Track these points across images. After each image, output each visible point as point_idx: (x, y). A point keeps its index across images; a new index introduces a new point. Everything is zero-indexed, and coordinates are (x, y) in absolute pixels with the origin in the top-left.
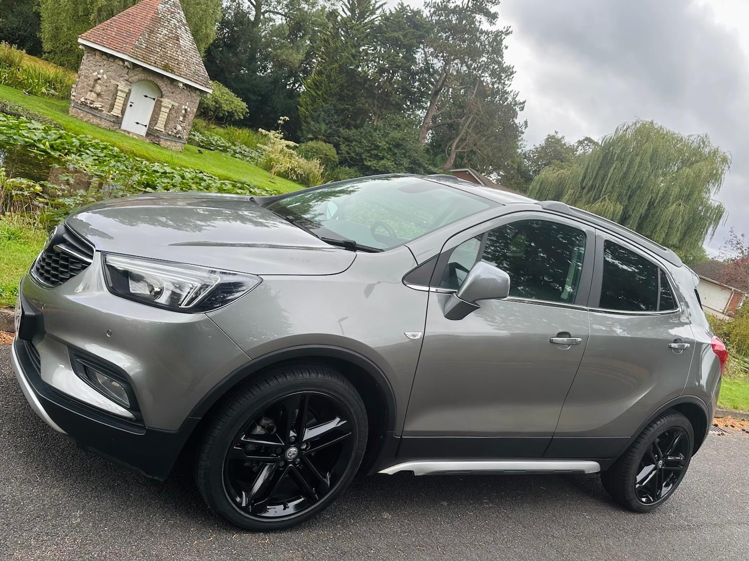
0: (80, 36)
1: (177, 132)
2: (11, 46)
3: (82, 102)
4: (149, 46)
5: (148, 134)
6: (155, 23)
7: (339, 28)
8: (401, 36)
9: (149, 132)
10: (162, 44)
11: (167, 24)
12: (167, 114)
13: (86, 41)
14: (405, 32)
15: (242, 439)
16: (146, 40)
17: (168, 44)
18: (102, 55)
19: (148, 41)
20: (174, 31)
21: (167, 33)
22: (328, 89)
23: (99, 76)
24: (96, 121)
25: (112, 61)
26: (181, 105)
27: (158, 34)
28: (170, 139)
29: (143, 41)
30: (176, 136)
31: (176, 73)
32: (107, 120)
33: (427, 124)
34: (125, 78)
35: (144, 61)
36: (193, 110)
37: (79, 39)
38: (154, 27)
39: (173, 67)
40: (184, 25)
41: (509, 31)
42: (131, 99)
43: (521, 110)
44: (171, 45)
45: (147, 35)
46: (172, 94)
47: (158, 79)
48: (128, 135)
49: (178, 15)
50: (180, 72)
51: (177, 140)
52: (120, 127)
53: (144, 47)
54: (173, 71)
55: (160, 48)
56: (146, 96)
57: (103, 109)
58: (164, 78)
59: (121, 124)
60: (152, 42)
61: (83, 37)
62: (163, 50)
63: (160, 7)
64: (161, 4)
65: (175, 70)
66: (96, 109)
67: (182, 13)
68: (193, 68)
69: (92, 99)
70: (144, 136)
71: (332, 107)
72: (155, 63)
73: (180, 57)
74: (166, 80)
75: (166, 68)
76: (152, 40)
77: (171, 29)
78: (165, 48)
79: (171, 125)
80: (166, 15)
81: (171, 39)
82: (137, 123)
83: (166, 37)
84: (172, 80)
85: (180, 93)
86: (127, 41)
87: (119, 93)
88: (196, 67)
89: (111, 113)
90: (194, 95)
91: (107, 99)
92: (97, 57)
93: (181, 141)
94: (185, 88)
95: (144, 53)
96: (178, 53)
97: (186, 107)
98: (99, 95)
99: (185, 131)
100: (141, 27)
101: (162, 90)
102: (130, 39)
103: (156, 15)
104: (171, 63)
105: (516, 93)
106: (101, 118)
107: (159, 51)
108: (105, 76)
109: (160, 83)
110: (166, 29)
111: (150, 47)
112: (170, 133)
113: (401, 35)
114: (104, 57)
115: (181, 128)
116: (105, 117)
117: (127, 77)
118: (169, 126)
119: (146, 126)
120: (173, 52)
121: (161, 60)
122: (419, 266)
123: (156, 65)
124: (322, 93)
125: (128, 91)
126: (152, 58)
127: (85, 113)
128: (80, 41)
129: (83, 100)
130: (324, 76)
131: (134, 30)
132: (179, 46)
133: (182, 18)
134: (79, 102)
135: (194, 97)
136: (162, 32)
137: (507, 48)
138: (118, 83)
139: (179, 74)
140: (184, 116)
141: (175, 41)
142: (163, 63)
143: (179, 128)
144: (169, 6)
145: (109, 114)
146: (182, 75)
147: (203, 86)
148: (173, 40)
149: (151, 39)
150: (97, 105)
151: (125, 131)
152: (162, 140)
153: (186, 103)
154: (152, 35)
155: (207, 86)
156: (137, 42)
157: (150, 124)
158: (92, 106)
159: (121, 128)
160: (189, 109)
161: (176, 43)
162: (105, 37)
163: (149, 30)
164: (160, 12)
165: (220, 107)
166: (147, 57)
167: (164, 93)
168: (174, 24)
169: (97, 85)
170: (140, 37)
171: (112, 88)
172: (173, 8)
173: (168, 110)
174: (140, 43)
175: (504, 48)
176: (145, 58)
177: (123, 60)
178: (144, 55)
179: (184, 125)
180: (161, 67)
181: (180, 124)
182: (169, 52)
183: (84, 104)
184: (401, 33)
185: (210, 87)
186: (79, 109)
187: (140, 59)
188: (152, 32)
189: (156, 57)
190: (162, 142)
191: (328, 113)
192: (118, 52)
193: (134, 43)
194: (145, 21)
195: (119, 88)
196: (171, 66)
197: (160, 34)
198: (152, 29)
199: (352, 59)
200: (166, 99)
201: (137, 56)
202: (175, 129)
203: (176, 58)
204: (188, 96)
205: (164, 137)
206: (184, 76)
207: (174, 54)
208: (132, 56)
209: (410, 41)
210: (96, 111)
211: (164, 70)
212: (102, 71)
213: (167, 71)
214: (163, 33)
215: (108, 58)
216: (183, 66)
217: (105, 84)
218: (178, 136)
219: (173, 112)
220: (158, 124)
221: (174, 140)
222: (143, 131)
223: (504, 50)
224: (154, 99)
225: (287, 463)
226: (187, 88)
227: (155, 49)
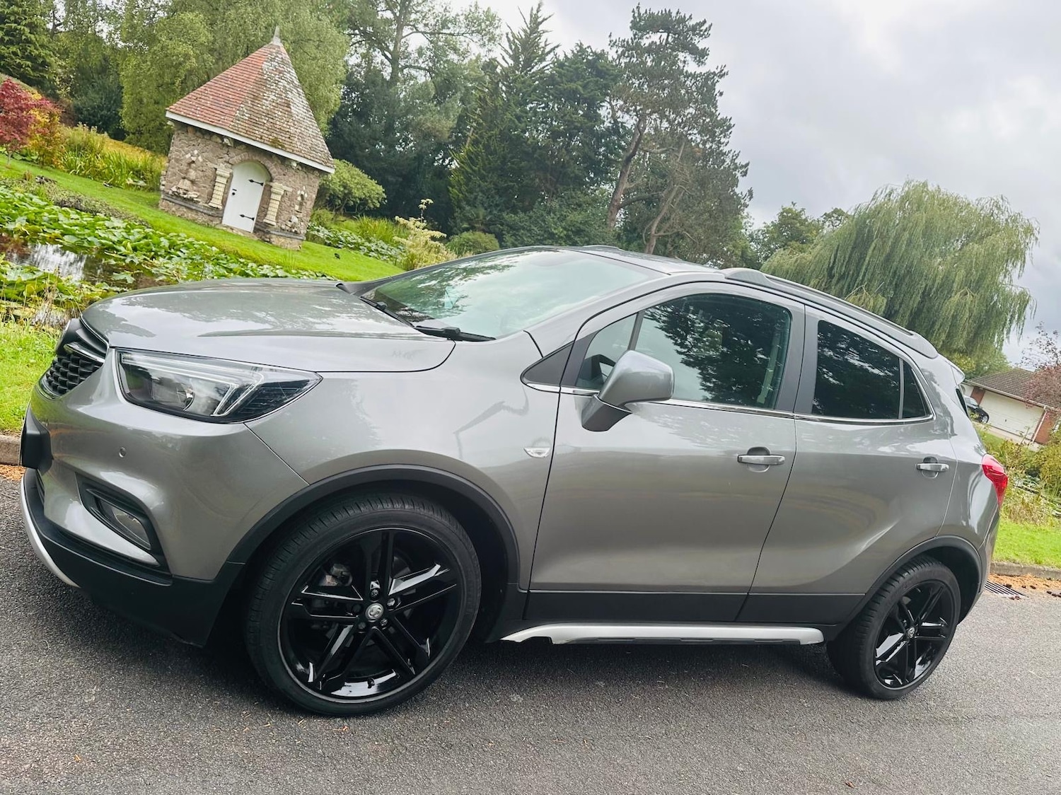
0: (168, 109)
1: (292, 225)
2: (90, 129)
3: (173, 192)
4: (252, 117)
5: (256, 230)
6: (260, 86)
7: (498, 82)
8: (579, 87)
9: (258, 227)
10: (270, 113)
11: (274, 87)
12: (278, 203)
13: (177, 116)
14: (585, 82)
15: (303, 592)
16: (248, 108)
17: (276, 112)
18: (196, 131)
19: (252, 109)
20: (284, 95)
21: (275, 98)
22: (486, 162)
23: (194, 159)
24: (191, 215)
25: (208, 138)
26: (295, 189)
27: (264, 101)
28: (284, 235)
29: (246, 111)
30: (291, 231)
31: (288, 150)
32: (205, 214)
33: (616, 201)
34: (224, 159)
35: (247, 135)
36: (311, 196)
37: (167, 113)
38: (258, 92)
39: (283, 142)
40: (296, 87)
41: (723, 72)
42: (233, 186)
43: (743, 176)
44: (280, 113)
45: (250, 102)
46: (283, 176)
47: (265, 159)
48: (231, 231)
49: (288, 75)
50: (293, 148)
51: (292, 236)
52: (221, 222)
53: (247, 118)
54: (284, 147)
55: (267, 118)
56: (252, 181)
57: (200, 200)
58: (273, 157)
59: (222, 217)
60: (256, 111)
61: (171, 110)
62: (271, 120)
63: (265, 65)
64: (266, 61)
65: (286, 146)
66: (191, 200)
67: (294, 72)
68: (309, 143)
69: (186, 188)
70: (252, 232)
71: (493, 186)
72: (261, 138)
73: (292, 128)
74: (276, 159)
75: (275, 143)
76: (257, 108)
77: (280, 93)
78: (273, 119)
79: (285, 216)
80: (273, 75)
81: (280, 106)
82: (243, 216)
83: (274, 104)
84: (283, 159)
85: (295, 174)
86: (226, 111)
87: (218, 179)
88: (313, 140)
89: (210, 204)
90: (312, 176)
91: (204, 187)
92: (190, 135)
93: (298, 237)
94: (300, 169)
95: (247, 125)
96: (289, 124)
97: (303, 193)
98: (193, 182)
99: (302, 223)
100: (242, 93)
101: (271, 172)
102: (229, 109)
103: (260, 76)
104: (280, 137)
105: (736, 153)
106: (197, 211)
107: (265, 122)
108: (200, 158)
109: (268, 164)
110: (274, 94)
111: (255, 118)
112: (283, 227)
113: (580, 85)
114: (198, 134)
115: (297, 219)
116: (201, 210)
117: (227, 158)
118: (282, 217)
119: (253, 219)
120: (283, 123)
121: (268, 133)
122: (544, 359)
123: (263, 141)
124: (479, 169)
125: (229, 175)
126: (257, 132)
127: (177, 207)
128: (168, 115)
129: (174, 189)
130: (481, 146)
131: (234, 97)
132: (291, 115)
133: (293, 78)
134: (170, 193)
135: (312, 179)
136: (269, 97)
137: (721, 94)
138: (216, 167)
139: (291, 151)
140: (301, 204)
141: (286, 108)
142: (271, 137)
143: (295, 219)
144: (276, 64)
145: (206, 205)
146: (295, 152)
147: (322, 164)
148: (282, 107)
149: (255, 107)
150: (192, 195)
151: (227, 227)
152: (273, 236)
153: (302, 187)
154: (257, 101)
155: (328, 164)
156: (238, 112)
157: (258, 216)
158: (185, 196)
159: (223, 223)
160: (306, 195)
161: (287, 111)
162: (199, 108)
163: (252, 96)
164: (265, 72)
165: (350, 193)
166: (251, 130)
167: (273, 175)
168: (284, 86)
169: (191, 170)
170: (242, 105)
171: (209, 173)
172: (282, 66)
173: (279, 198)
174: (242, 113)
175: (718, 94)
176: (248, 133)
177: (222, 137)
178: (247, 129)
179: (300, 215)
180: (269, 143)
181: (295, 215)
182: (278, 123)
183: (176, 195)
184: (580, 83)
185: (332, 166)
186: (170, 201)
187: (242, 134)
188: (255, 98)
189: (261, 130)
190: (274, 239)
191: (487, 194)
192: (215, 126)
193: (234, 114)
194: (247, 85)
195: (217, 172)
196: (280, 141)
197: (267, 100)
198: (256, 95)
199: (516, 121)
200: (277, 183)
201: (238, 131)
202: (290, 221)
203: (287, 130)
204: (304, 178)
205: (276, 233)
206: (298, 153)
207: (285, 125)
208: (232, 130)
209: (592, 94)
210: (191, 203)
211: (272, 146)
212: (196, 152)
213: (276, 147)
214: (270, 99)
215: (203, 134)
216: (296, 139)
217: (201, 168)
218: (293, 231)
219: (286, 199)
220: (268, 216)
221: (289, 236)
222: (250, 226)
223: (717, 98)
224: (262, 184)
225: (369, 625)
226: (302, 168)
227: (260, 120)
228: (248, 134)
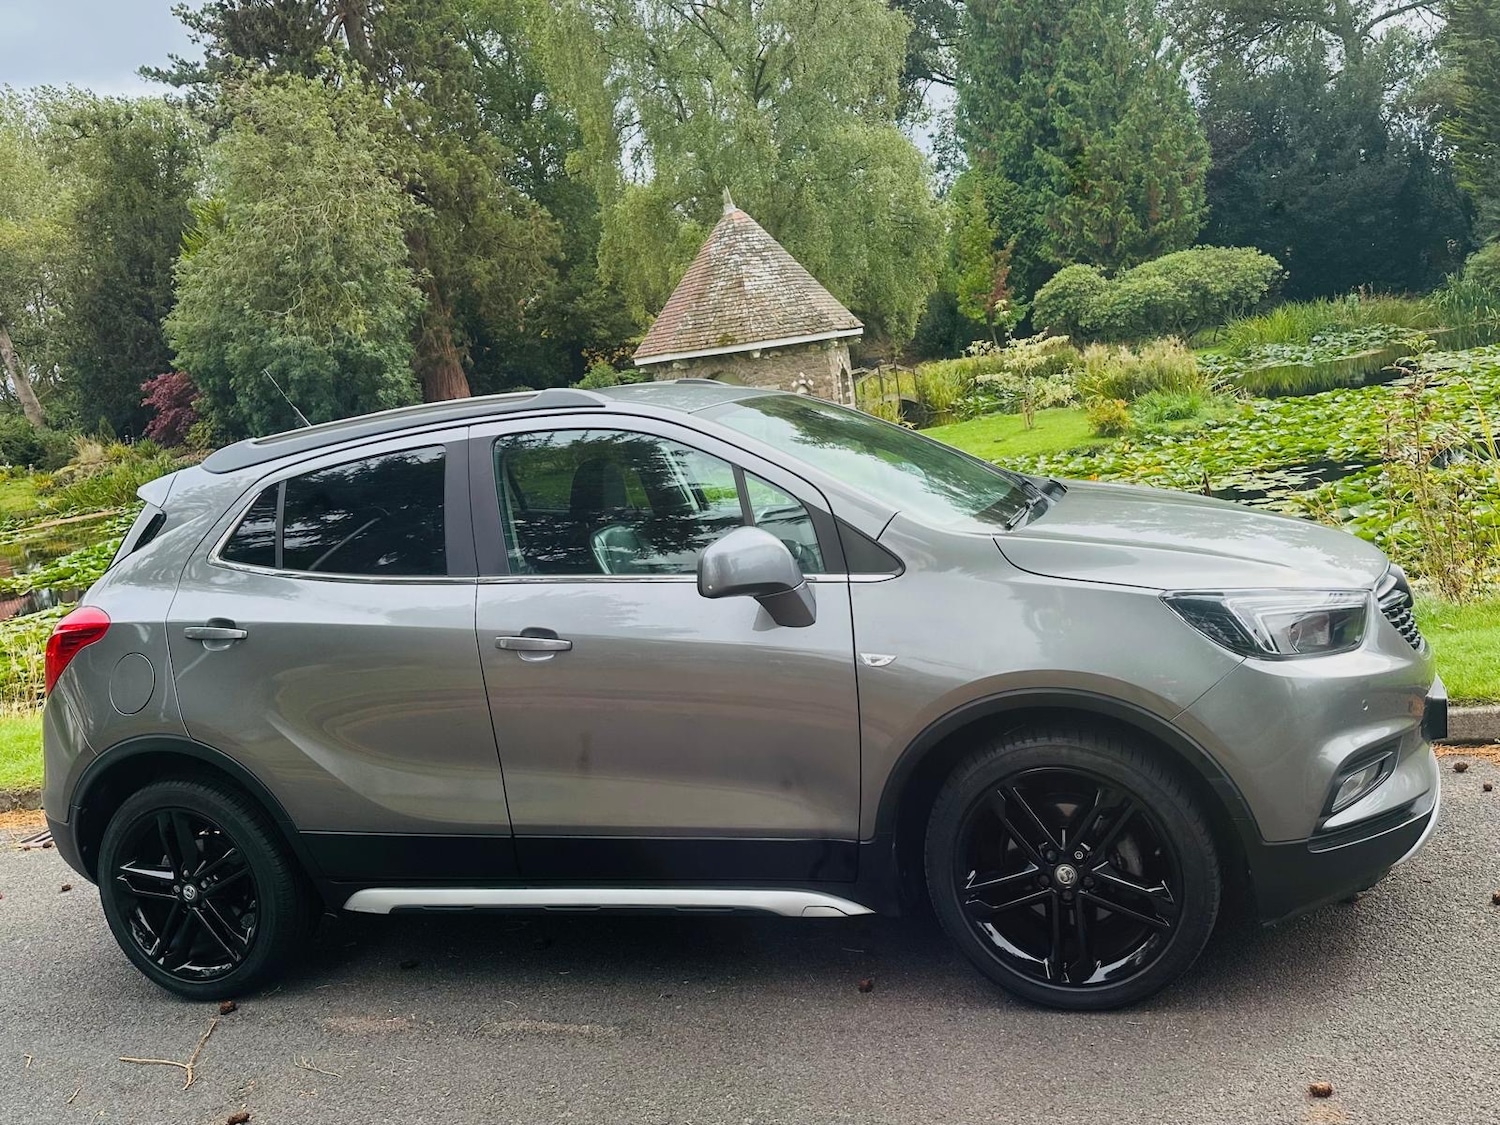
4: (697, 321)
6: (706, 278)
10: (717, 306)
11: (723, 270)
17: (725, 300)
19: (696, 313)
20: (735, 273)
21: (724, 283)
26: (788, 382)
27: (711, 294)
29: (690, 318)
31: (739, 342)
35: (690, 348)
36: (825, 379)
38: (703, 288)
39: (735, 334)
40: (758, 253)
44: (730, 300)
45: (694, 306)
46: (755, 376)
47: (728, 364)
50: (749, 336)
53: (691, 327)
54: (734, 340)
55: (714, 314)
58: (734, 356)
60: (702, 312)
62: (719, 314)
65: (736, 338)
68: (776, 316)
72: (707, 343)
73: (744, 311)
75: (725, 341)
76: (702, 308)
77: (730, 273)
78: (721, 311)
81: (729, 291)
83: (722, 292)
84: (747, 354)
85: (773, 366)
86: (673, 330)
90: (809, 355)
95: (691, 336)
96: (741, 307)
97: (804, 382)
100: (689, 298)
103: (709, 266)
104: (730, 330)
107: (712, 319)
109: (733, 368)
110: (722, 279)
111: (700, 321)
120: (735, 310)
121: (716, 332)
123: (709, 345)
126: (702, 338)
128: (637, 363)
131: (681, 308)
132: (743, 294)
135: (811, 358)
136: (717, 286)
139: (743, 341)
142: (718, 336)
144: (724, 240)
148: (733, 291)
153: (798, 375)
154: (703, 300)
155: (819, 330)
156: (679, 325)
160: (811, 382)
161: (739, 292)
163: (696, 297)
164: (710, 258)
166: (695, 339)
168: (735, 262)
170: (686, 314)
172: (735, 237)
174: (685, 324)
176: (693, 343)
178: (687, 340)
180: (717, 344)
182: (727, 313)
185: (825, 329)
187: (685, 349)
188: (702, 296)
189: (707, 333)
192: (662, 354)
193: (676, 330)
196: (730, 334)
197: (714, 291)
198: (703, 291)
203: (737, 316)
204: (795, 362)
206: (756, 339)
207: (735, 312)
208: (673, 351)
211: (719, 347)
213: (725, 346)
214: (718, 288)
216: (748, 323)
226: (783, 352)
227: (706, 320)
228: (692, 348)
